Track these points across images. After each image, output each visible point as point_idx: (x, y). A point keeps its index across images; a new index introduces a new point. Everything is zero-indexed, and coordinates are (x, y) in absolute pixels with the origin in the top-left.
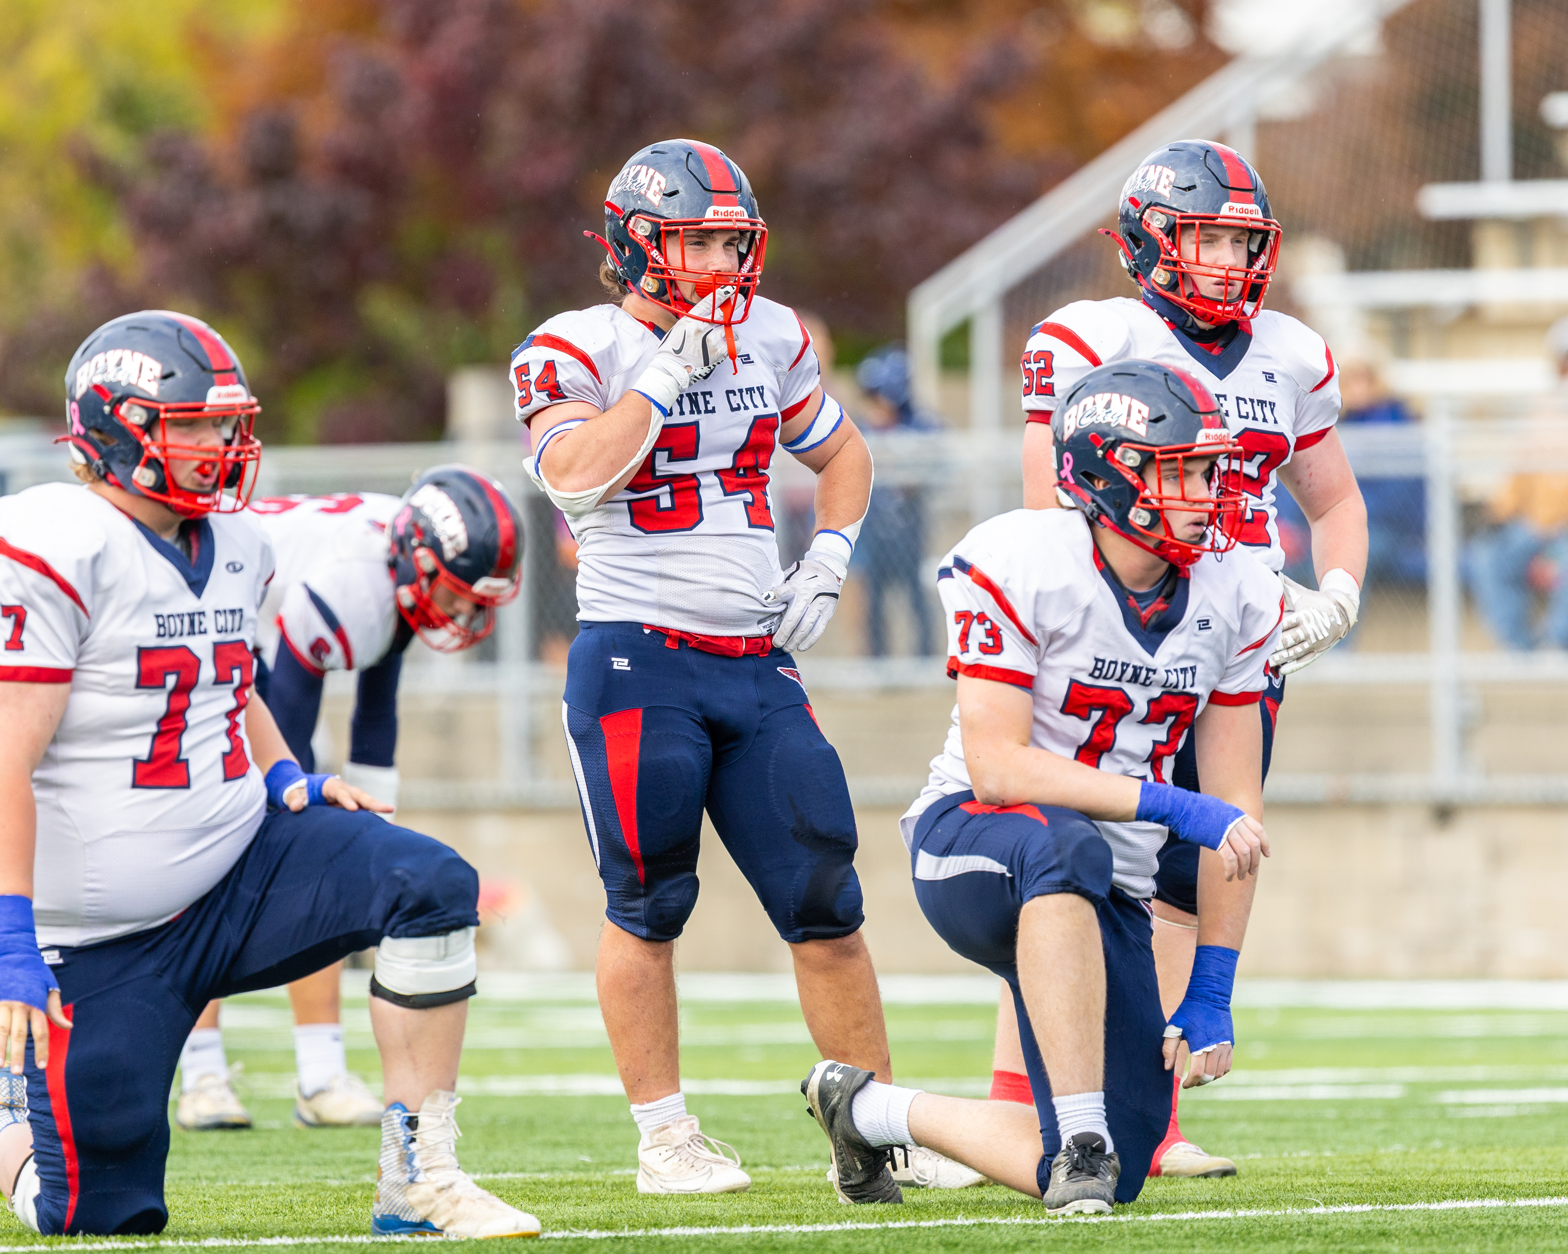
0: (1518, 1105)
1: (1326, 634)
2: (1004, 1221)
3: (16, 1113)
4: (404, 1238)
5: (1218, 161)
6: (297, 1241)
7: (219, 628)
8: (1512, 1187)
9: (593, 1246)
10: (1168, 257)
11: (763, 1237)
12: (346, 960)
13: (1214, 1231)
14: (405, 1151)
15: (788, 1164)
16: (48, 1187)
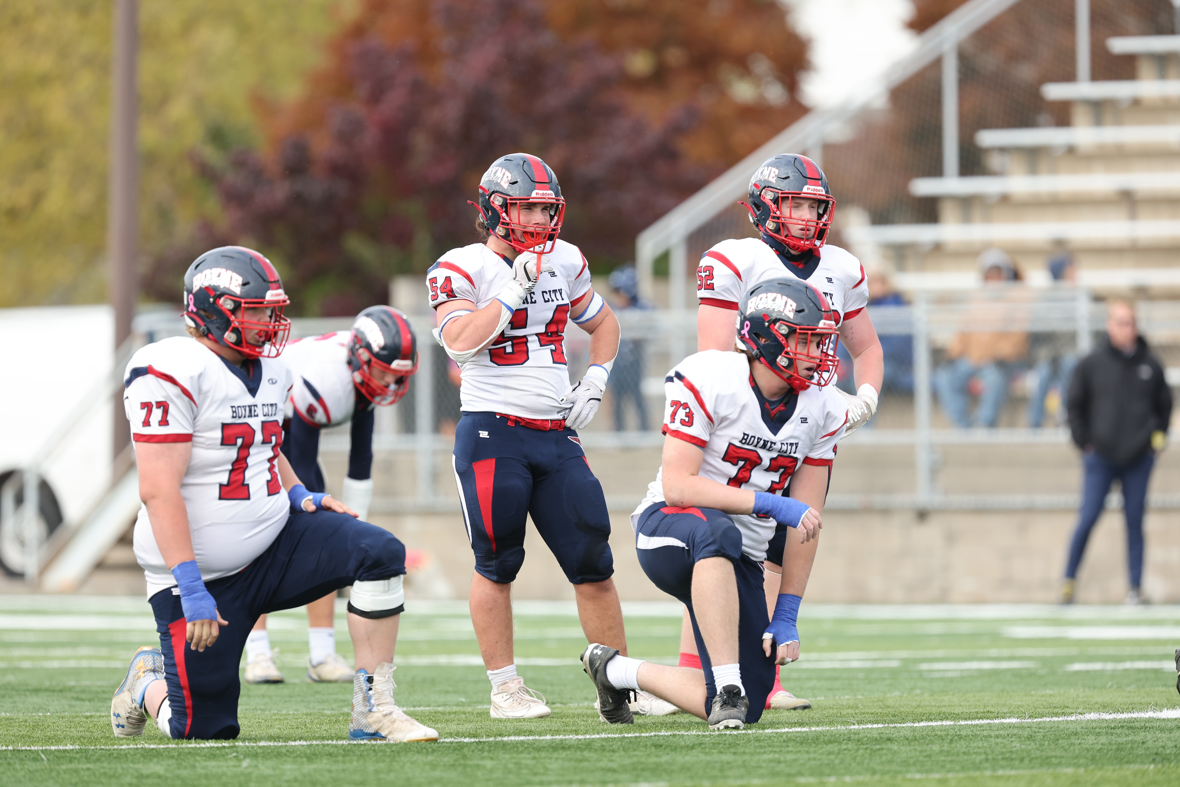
0: (962, 670)
1: (859, 419)
2: (687, 733)
3: (157, 674)
4: (365, 741)
5: (802, 165)
6: (308, 743)
7: (265, 414)
8: (958, 714)
9: (466, 746)
10: (775, 215)
11: (557, 741)
12: (335, 593)
13: (799, 738)
14: (366, 695)
15: (571, 703)
16: (176, 714)
